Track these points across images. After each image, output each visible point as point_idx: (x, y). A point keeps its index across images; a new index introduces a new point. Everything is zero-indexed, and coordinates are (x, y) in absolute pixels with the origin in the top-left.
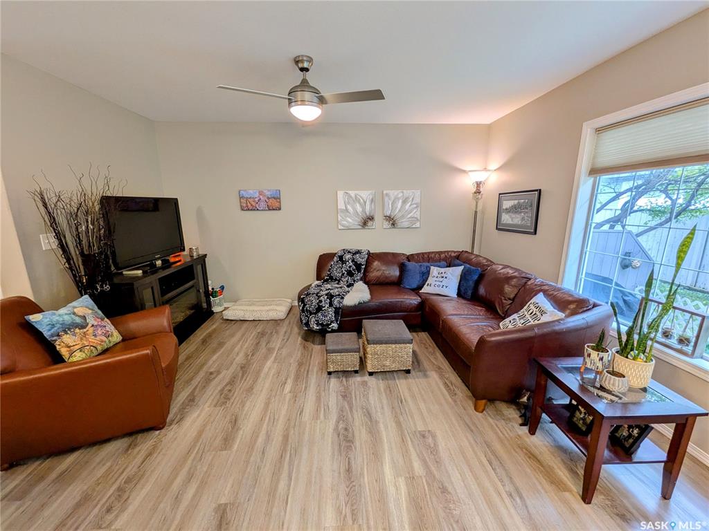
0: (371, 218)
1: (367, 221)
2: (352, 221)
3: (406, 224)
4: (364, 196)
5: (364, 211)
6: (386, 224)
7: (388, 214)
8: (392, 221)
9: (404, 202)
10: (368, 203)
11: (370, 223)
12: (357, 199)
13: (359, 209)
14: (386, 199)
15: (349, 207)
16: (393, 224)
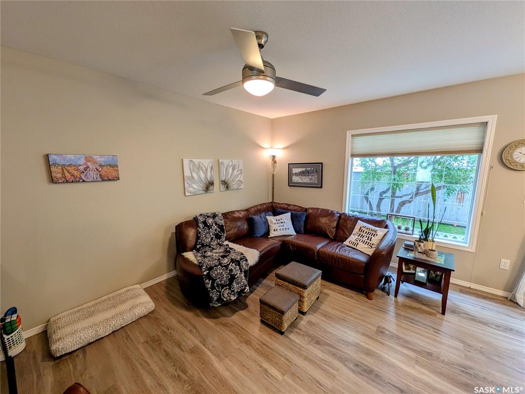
0: (212, 183)
1: (209, 186)
2: (197, 187)
3: (235, 186)
4: (206, 165)
5: (206, 177)
6: (223, 188)
7: (223, 179)
8: (226, 184)
9: (233, 169)
10: (209, 170)
11: (211, 188)
12: (199, 167)
13: (202, 176)
14: (222, 166)
15: (194, 175)
16: (227, 187)
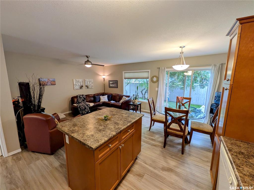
0: (82, 86)
1: (81, 87)
2: (78, 87)
3: (90, 87)
4: (80, 81)
5: (81, 84)
6: (86, 88)
7: (86, 85)
8: (87, 87)
9: (90, 82)
10: (81, 82)
11: (82, 88)
12: (78, 82)
13: (79, 84)
14: (86, 81)
15: (77, 84)
16: (88, 88)
